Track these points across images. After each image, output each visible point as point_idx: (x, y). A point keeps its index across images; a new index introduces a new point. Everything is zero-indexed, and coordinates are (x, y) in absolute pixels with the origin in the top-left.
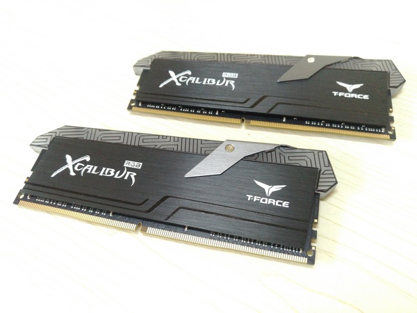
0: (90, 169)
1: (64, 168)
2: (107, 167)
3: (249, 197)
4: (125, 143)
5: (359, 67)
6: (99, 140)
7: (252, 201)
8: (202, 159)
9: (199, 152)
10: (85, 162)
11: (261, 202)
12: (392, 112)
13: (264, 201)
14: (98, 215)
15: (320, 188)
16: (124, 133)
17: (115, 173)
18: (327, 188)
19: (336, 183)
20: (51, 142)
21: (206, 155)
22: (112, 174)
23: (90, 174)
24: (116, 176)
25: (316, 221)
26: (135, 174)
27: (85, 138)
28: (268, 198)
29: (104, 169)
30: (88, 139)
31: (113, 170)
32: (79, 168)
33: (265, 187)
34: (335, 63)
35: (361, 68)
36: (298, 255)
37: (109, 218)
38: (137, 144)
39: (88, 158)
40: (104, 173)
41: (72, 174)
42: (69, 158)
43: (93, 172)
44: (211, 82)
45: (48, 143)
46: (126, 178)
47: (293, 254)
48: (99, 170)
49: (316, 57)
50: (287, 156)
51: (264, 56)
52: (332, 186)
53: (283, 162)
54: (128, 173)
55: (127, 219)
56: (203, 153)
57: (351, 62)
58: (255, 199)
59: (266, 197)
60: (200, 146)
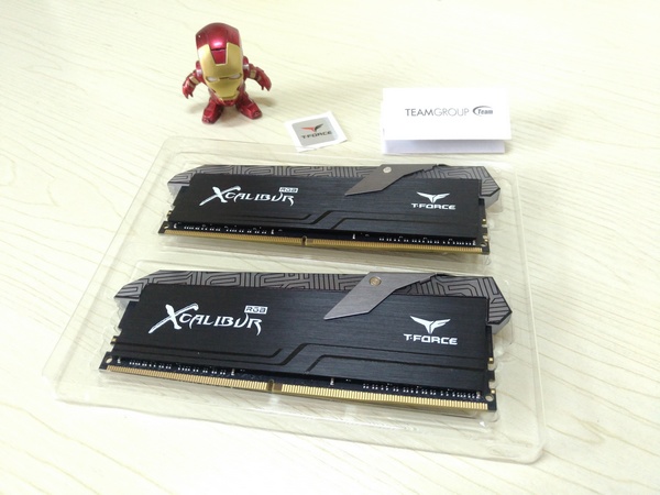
0: (200, 320)
1: (165, 321)
2: (222, 315)
3: (408, 336)
4: (242, 285)
5: (445, 175)
6: (208, 284)
7: (411, 340)
8: (343, 297)
9: (337, 288)
10: (193, 313)
11: (423, 341)
12: (485, 223)
13: (426, 339)
14: (215, 376)
15: (491, 319)
16: (240, 274)
17: (234, 321)
18: (499, 319)
19: (510, 312)
20: (142, 291)
21: (346, 292)
22: (231, 323)
23: (202, 325)
24: (236, 326)
25: (491, 359)
26: (260, 321)
27: (189, 283)
28: (431, 335)
29: (219, 318)
30: (193, 283)
31: (232, 319)
32: (185, 319)
33: (426, 323)
34: (417, 173)
35: (448, 177)
36: (475, 401)
37: (231, 377)
38: (257, 285)
39: (196, 308)
40: (220, 323)
41: (177, 327)
42: (170, 309)
43: (205, 323)
44: (264, 198)
45: (139, 292)
46: (249, 326)
47: (468, 400)
48: (212, 319)
49: (393, 166)
50: (446, 286)
51: (331, 168)
52: (505, 317)
53: (442, 293)
54: (251, 320)
55: (254, 377)
56: (342, 289)
57: (436, 170)
58: (415, 338)
59: (427, 334)
60: (337, 281)
